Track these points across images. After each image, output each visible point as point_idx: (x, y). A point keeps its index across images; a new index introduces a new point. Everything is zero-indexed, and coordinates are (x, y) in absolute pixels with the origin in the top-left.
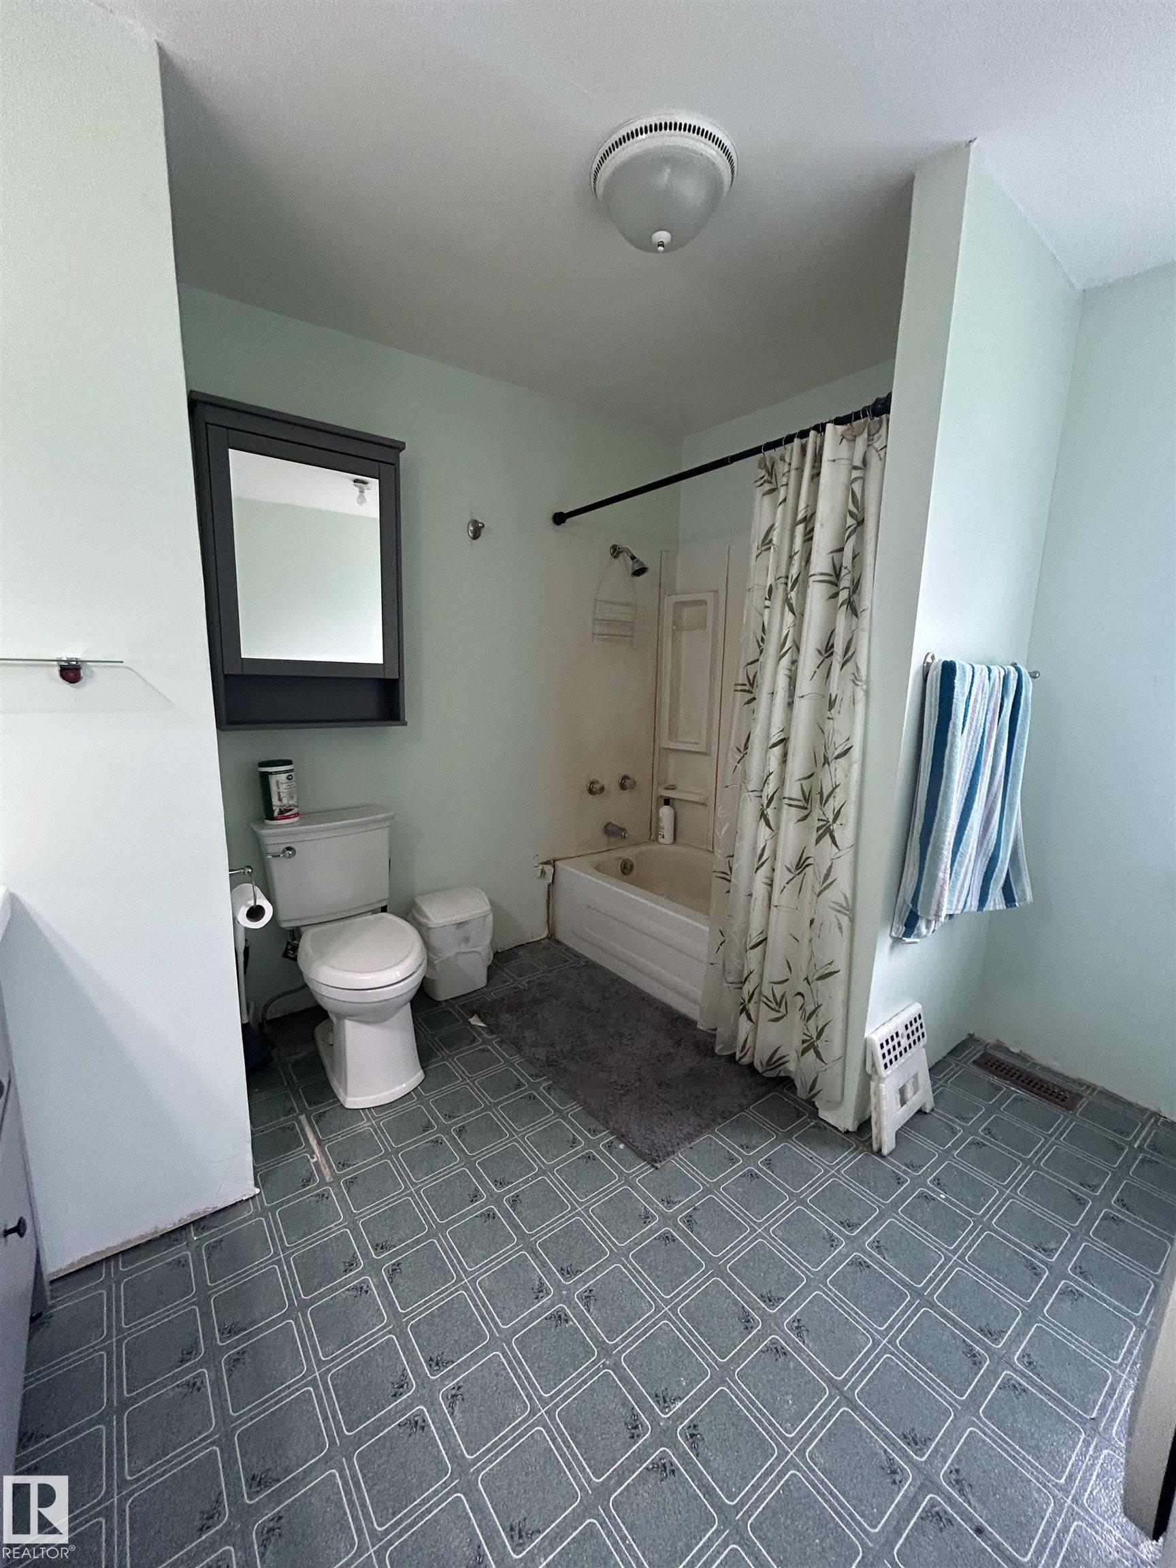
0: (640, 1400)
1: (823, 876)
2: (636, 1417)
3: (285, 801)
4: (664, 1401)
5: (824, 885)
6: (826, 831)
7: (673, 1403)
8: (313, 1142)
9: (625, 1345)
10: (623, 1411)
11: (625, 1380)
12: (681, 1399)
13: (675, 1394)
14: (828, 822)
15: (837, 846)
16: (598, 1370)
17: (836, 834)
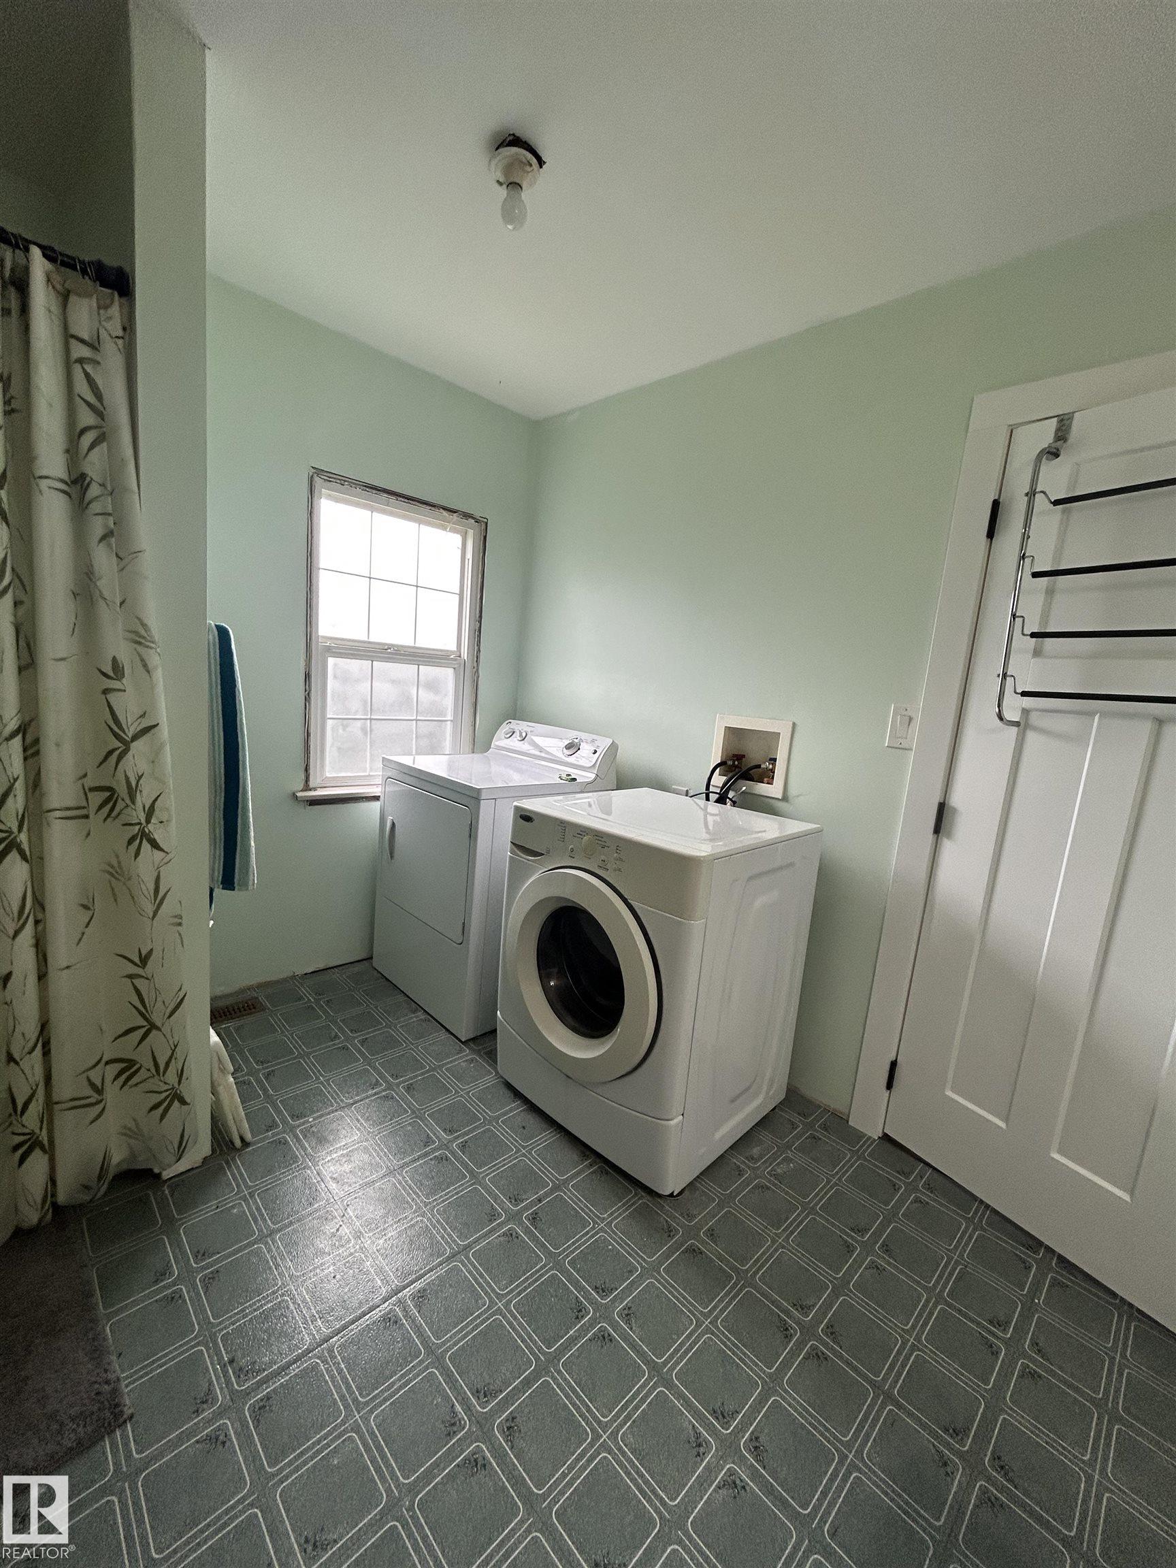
1: (152, 892)
5: (157, 902)
6: (143, 838)
14: (140, 824)
15: (162, 850)
17: (157, 836)
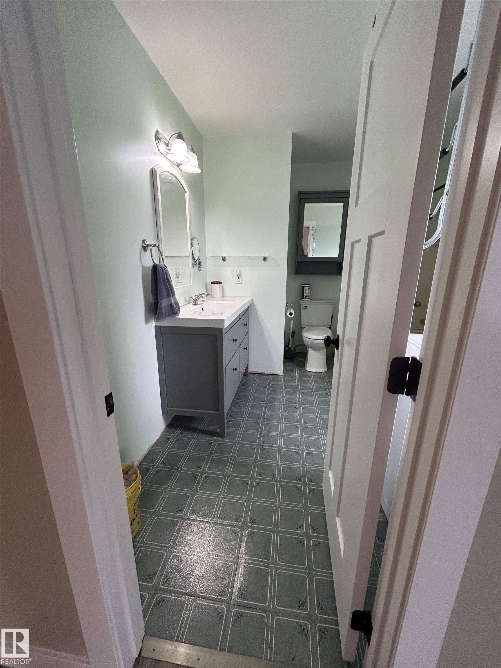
3: (307, 294)
8: (297, 372)
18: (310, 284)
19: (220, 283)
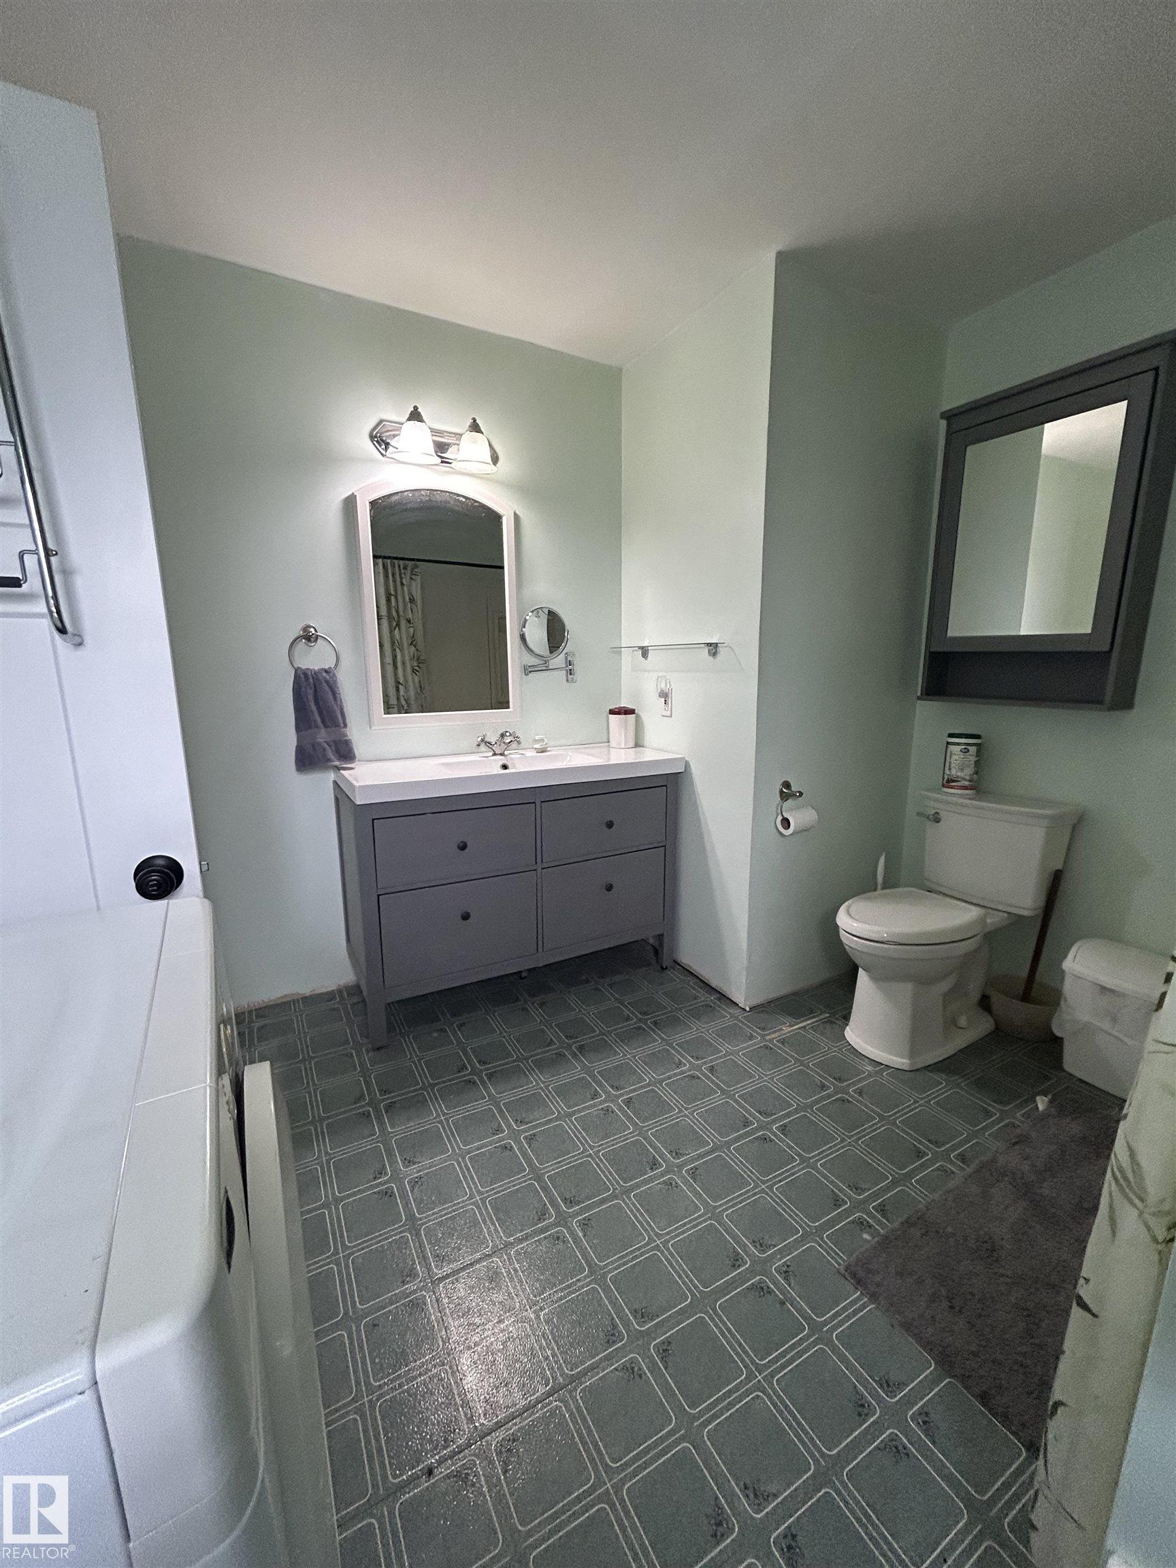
0: (589, 1208)
2: (578, 1203)
3: (953, 772)
4: (585, 1224)
7: (582, 1229)
9: (631, 1206)
10: (583, 1196)
11: (603, 1201)
12: (584, 1236)
13: (588, 1233)
16: (613, 1185)
18: (978, 737)
19: (632, 712)
